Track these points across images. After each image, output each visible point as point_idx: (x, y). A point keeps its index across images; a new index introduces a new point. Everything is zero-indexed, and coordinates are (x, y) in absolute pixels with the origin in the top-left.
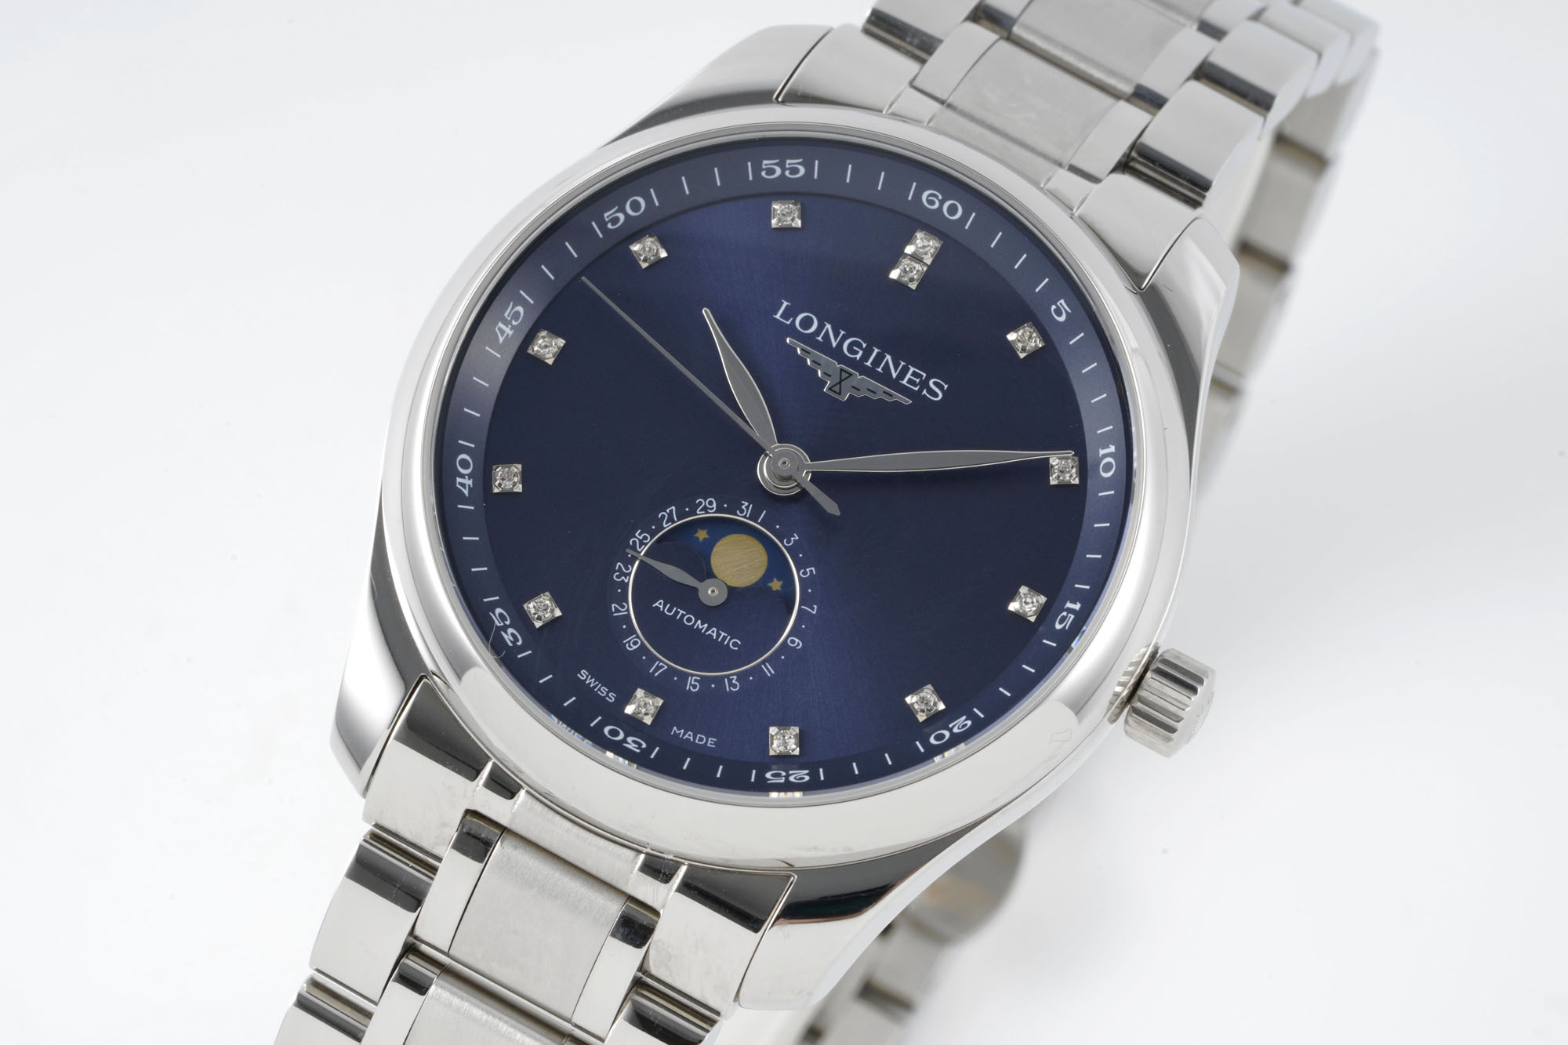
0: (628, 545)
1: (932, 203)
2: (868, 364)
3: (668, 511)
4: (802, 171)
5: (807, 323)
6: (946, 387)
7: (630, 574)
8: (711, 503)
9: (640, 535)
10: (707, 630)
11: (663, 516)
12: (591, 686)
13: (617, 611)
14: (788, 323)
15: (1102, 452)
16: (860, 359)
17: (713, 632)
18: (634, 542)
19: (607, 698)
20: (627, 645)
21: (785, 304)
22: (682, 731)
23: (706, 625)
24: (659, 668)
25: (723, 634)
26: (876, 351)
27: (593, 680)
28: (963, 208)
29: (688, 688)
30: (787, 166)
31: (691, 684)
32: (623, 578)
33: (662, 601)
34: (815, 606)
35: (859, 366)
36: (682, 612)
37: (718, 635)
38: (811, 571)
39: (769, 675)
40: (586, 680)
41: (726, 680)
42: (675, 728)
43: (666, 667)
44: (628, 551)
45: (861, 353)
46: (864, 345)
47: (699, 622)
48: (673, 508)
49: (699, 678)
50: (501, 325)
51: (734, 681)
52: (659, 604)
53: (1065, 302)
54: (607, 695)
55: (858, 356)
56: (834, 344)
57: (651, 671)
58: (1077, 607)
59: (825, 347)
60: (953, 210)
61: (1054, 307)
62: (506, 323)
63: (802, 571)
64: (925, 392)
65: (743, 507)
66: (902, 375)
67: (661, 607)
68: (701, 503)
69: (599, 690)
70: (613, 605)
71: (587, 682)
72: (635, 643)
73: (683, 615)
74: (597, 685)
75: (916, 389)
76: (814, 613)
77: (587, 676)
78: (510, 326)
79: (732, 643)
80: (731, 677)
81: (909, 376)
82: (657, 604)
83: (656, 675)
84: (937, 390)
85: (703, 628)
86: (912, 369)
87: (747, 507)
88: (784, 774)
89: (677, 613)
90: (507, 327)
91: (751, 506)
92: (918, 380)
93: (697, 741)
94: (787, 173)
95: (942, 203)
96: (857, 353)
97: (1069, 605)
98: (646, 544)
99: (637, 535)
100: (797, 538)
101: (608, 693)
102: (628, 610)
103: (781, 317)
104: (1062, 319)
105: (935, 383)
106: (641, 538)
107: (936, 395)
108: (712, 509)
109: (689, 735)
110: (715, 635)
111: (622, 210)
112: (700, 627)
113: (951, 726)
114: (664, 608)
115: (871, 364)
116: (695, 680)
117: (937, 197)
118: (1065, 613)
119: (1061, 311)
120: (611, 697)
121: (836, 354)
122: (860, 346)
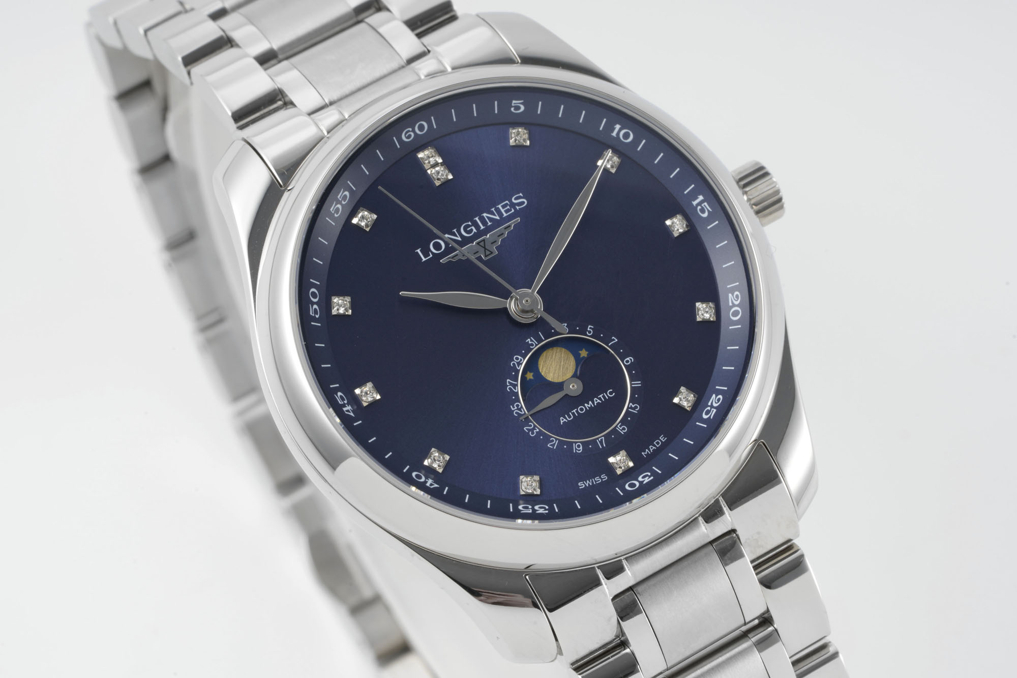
0: (517, 417)
1: (409, 137)
2: (482, 227)
3: (508, 384)
4: (347, 194)
5: (437, 246)
6: (521, 194)
7: (535, 426)
8: (517, 359)
9: (514, 407)
10: (593, 403)
11: (510, 388)
12: (591, 484)
13: (553, 445)
14: (431, 256)
15: (614, 134)
16: (476, 229)
17: (597, 401)
18: (516, 413)
19: (603, 480)
20: (577, 451)
21: (418, 251)
22: (647, 450)
23: (590, 402)
24: (601, 442)
25: (601, 396)
26: (477, 219)
27: (588, 481)
28: (425, 121)
29: (623, 433)
30: (340, 199)
31: (621, 430)
32: (535, 431)
33: (561, 418)
34: (613, 338)
35: (480, 233)
36: (574, 411)
37: (600, 399)
38: (590, 328)
39: (640, 385)
40: (585, 485)
41: (630, 410)
42: (643, 453)
43: (603, 438)
44: (521, 418)
45: (473, 228)
46: (470, 223)
47: (586, 405)
48: (508, 380)
49: (620, 424)
50: (344, 409)
51: (633, 406)
52: (562, 420)
53: (516, 100)
54: (602, 479)
55: (475, 230)
56: (459, 239)
57: (601, 447)
58: (701, 198)
59: (458, 245)
60: (421, 128)
61: (512, 109)
62: (344, 406)
63: (587, 333)
64: (518, 208)
65: (530, 342)
66: (500, 214)
67: (565, 420)
68: (514, 364)
69: (596, 481)
70: (548, 446)
71: (587, 485)
72: (579, 446)
73: (577, 411)
74: (592, 481)
75: (513, 211)
76: (617, 340)
77: (584, 483)
78: (347, 405)
79: (609, 394)
80: (630, 406)
81: (503, 211)
82: (562, 422)
83: (605, 445)
84: (520, 200)
85: (591, 405)
86: (500, 206)
87: (531, 340)
88: (709, 408)
89: (573, 414)
90: (346, 407)
91: (532, 338)
92: (508, 207)
93: (658, 446)
94: (343, 202)
95: (414, 131)
96: (472, 230)
97: (695, 203)
98: (522, 407)
99: (513, 409)
101: (600, 478)
102: (556, 439)
103: (425, 258)
104: (522, 108)
105: (515, 199)
106: (516, 408)
107: (523, 203)
108: (521, 360)
109: (652, 448)
110: (599, 401)
111: (313, 303)
113: (731, 304)
114: (566, 419)
115: (483, 226)
116: (621, 426)
117: (409, 131)
118: (699, 207)
119: (518, 106)
120: (604, 477)
121: (465, 241)
122: (469, 226)
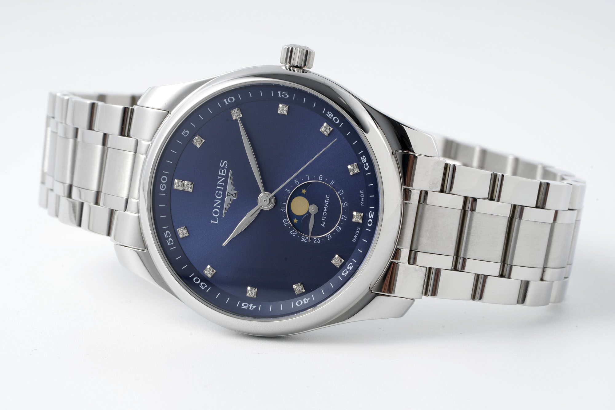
0: (308, 242)
1: (164, 187)
2: (223, 188)
3: (292, 234)
4: (167, 232)
5: (216, 213)
6: (222, 161)
7: (317, 238)
8: (285, 221)
9: (303, 240)
10: (326, 207)
11: (294, 234)
13: (330, 237)
14: (218, 218)
15: (227, 103)
16: (222, 191)
17: (326, 205)
18: (306, 240)
20: (340, 230)
21: (212, 222)
22: (361, 202)
23: (325, 208)
24: (344, 217)
25: (326, 201)
26: (217, 187)
27: (355, 237)
28: (163, 176)
29: (347, 206)
30: (167, 237)
31: (345, 205)
32: (318, 240)
33: (322, 225)
34: (307, 175)
35: (224, 191)
36: (323, 217)
37: (327, 203)
38: (296, 181)
39: (334, 181)
41: (340, 195)
42: (361, 205)
43: (343, 215)
44: (309, 241)
45: (220, 192)
46: (217, 192)
47: (324, 210)
48: (290, 232)
50: (250, 309)
51: (340, 192)
52: (323, 225)
53: (182, 132)
54: (358, 230)
55: (221, 192)
56: (220, 201)
57: (346, 219)
58: (279, 92)
59: (222, 204)
60: (164, 179)
61: (185, 136)
62: (249, 307)
63: (297, 184)
64: (226, 167)
65: (282, 210)
66: (223, 176)
67: (324, 224)
68: (286, 224)
70: (329, 239)
72: (338, 228)
73: (324, 216)
74: (356, 235)
76: (309, 175)
77: (354, 239)
79: (328, 197)
81: (222, 174)
82: (323, 226)
83: (346, 217)
84: (224, 163)
86: (220, 174)
87: (282, 209)
88: (365, 164)
89: (324, 218)
92: (223, 171)
93: (363, 197)
94: (170, 236)
95: (163, 183)
96: (220, 193)
97: (280, 96)
98: (305, 236)
99: (303, 241)
100: (287, 190)
101: (357, 230)
102: (328, 234)
103: (217, 222)
104: (188, 132)
105: (222, 165)
106: (303, 239)
107: (226, 163)
108: (286, 220)
109: (362, 200)
110: (327, 204)
111: (200, 284)
112: (326, 209)
113: (331, 118)
114: (324, 223)
115: (222, 187)
116: (344, 204)
117: (162, 185)
118: (283, 96)
119: (186, 133)
120: (358, 229)
121: (223, 199)
122: (218, 193)
